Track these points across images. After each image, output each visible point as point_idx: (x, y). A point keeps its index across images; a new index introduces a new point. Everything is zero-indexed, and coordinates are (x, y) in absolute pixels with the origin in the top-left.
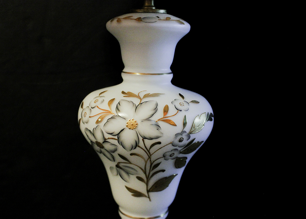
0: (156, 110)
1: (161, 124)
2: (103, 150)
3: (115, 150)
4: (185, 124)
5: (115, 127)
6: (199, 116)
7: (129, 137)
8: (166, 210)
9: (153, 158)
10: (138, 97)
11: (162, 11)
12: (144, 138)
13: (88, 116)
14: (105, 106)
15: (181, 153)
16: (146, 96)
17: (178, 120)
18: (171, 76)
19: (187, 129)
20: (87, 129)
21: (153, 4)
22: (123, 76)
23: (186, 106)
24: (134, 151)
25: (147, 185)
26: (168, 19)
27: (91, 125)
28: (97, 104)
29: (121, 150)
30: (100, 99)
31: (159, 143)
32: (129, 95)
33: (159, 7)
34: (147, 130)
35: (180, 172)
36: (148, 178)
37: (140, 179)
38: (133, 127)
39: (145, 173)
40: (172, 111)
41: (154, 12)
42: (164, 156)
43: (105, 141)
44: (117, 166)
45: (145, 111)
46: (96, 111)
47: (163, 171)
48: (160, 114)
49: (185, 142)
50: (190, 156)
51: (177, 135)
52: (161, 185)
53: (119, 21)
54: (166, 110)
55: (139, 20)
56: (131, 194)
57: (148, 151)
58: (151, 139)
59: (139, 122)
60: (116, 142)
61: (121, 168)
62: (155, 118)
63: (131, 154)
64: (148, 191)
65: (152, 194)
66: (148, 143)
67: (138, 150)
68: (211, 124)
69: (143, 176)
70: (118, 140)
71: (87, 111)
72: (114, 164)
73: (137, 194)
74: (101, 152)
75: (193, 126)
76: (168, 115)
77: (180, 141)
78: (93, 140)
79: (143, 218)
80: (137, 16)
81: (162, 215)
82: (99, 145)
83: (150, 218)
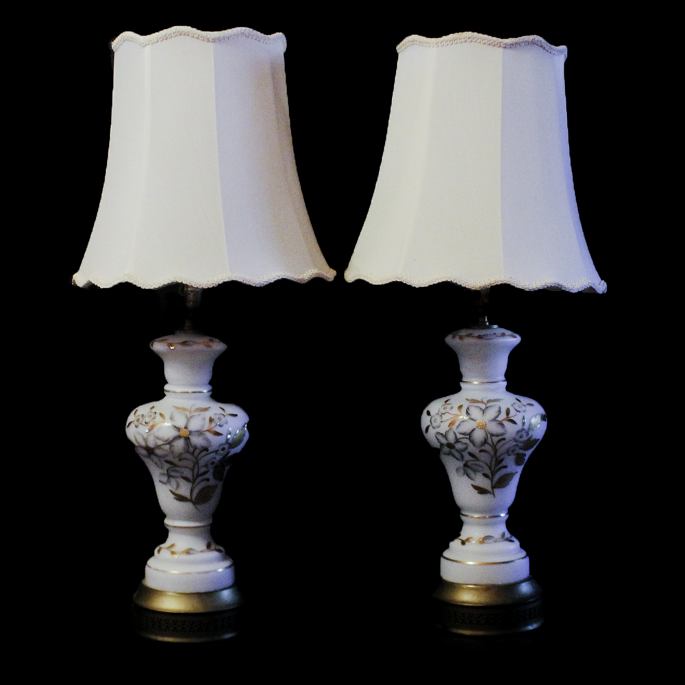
0: (500, 411)
1: (505, 423)
2: (453, 451)
3: (466, 449)
4: (524, 424)
5: (466, 428)
6: (535, 416)
7: (479, 436)
8: (507, 511)
9: (498, 455)
10: (482, 402)
11: (495, 326)
12: (492, 435)
13: (439, 421)
14: (455, 411)
15: (521, 449)
16: (489, 401)
17: (518, 419)
18: (505, 383)
19: (526, 427)
20: (438, 433)
21: (486, 320)
22: (462, 385)
23: (523, 408)
24: (483, 448)
25: (492, 481)
26: (503, 335)
27: (443, 429)
28: (447, 410)
29: (471, 448)
30: (449, 407)
31: (504, 439)
32: (474, 401)
33: (492, 323)
34: (494, 428)
35: (520, 469)
36: (493, 474)
37: (485, 475)
38: (483, 427)
39: (490, 469)
40: (512, 412)
41: (488, 327)
42: (508, 451)
43: (457, 441)
44: (465, 465)
45: (491, 413)
46: (445, 417)
47: (505, 467)
48: (503, 416)
49: (525, 438)
50: (529, 453)
51: (518, 432)
52: (502, 483)
53: (461, 338)
54: (508, 412)
55: (480, 337)
56: (476, 491)
57: (494, 447)
58: (497, 436)
59: (487, 422)
60: (467, 441)
61: (468, 467)
62: (500, 418)
63: (481, 451)
64: (493, 487)
65: (496, 491)
66: (495, 439)
67: (487, 447)
68: (545, 424)
69: (488, 472)
70: (470, 439)
71: (438, 418)
72: (460, 464)
73: (481, 491)
74: (450, 454)
75: (530, 425)
76: (510, 415)
77: (521, 437)
78: (444, 441)
79: (485, 517)
80: (477, 333)
81: (502, 515)
82: (450, 446)
83: (490, 517)
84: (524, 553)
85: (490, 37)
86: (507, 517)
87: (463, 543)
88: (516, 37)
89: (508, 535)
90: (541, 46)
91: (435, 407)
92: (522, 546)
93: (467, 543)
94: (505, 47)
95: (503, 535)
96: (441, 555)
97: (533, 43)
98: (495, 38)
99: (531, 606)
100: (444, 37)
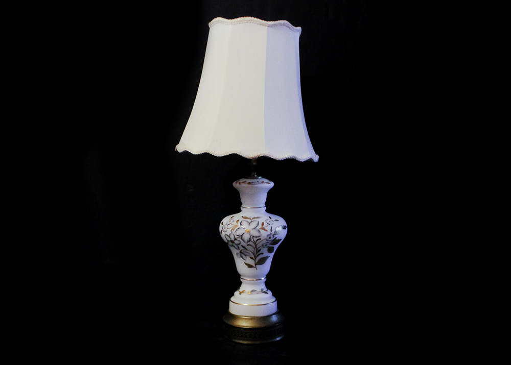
0: (258, 224)
1: (261, 230)
2: (234, 244)
3: (240, 243)
4: (271, 230)
5: (240, 232)
6: (278, 227)
7: (246, 237)
8: (265, 277)
9: (258, 247)
10: (250, 219)
11: (260, 177)
12: (253, 237)
13: (226, 229)
14: (235, 223)
15: (270, 244)
16: (254, 218)
17: (268, 228)
18: (265, 208)
19: (273, 232)
20: (226, 234)
21: (255, 175)
22: (242, 208)
23: (272, 222)
24: (248, 243)
25: (255, 261)
26: (263, 182)
27: (228, 233)
28: (231, 222)
29: (243, 243)
30: (232, 220)
31: (260, 239)
32: (246, 218)
33: (258, 175)
34: (255, 233)
35: (272, 255)
36: (256, 257)
37: (251, 258)
38: (249, 232)
39: (254, 255)
40: (265, 225)
41: (256, 178)
42: (263, 246)
43: (235, 239)
44: (241, 252)
45: (254, 225)
46: (230, 226)
47: (263, 254)
48: (260, 226)
49: (272, 239)
50: (276, 247)
51: (268, 235)
52: (262, 261)
53: (240, 184)
54: (263, 224)
55: (249, 183)
56: (247, 266)
57: (255, 243)
58: (256, 237)
59: (251, 230)
60: (240, 240)
61: (242, 253)
62: (258, 228)
63: (248, 245)
64: (256, 264)
65: (257, 266)
66: (255, 239)
67: (251, 243)
68: (286, 231)
69: (253, 256)
70: (242, 238)
71: (226, 226)
72: (238, 251)
73: (250, 266)
74: (232, 246)
75: (275, 231)
76: (264, 226)
77: (270, 238)
78: (229, 239)
79: (253, 280)
80: (248, 181)
81: (263, 279)
82: (232, 242)
83: (257, 280)
84: (274, 299)
85: (261, 20)
86: (265, 279)
87: (240, 293)
88: (275, 21)
89: (265, 289)
90: (288, 27)
91: (226, 220)
92: (273, 295)
93: (242, 294)
94: (269, 26)
95: (262, 290)
96: (229, 299)
97: (284, 25)
98: (263, 21)
99: (278, 328)
100: (235, 19)
